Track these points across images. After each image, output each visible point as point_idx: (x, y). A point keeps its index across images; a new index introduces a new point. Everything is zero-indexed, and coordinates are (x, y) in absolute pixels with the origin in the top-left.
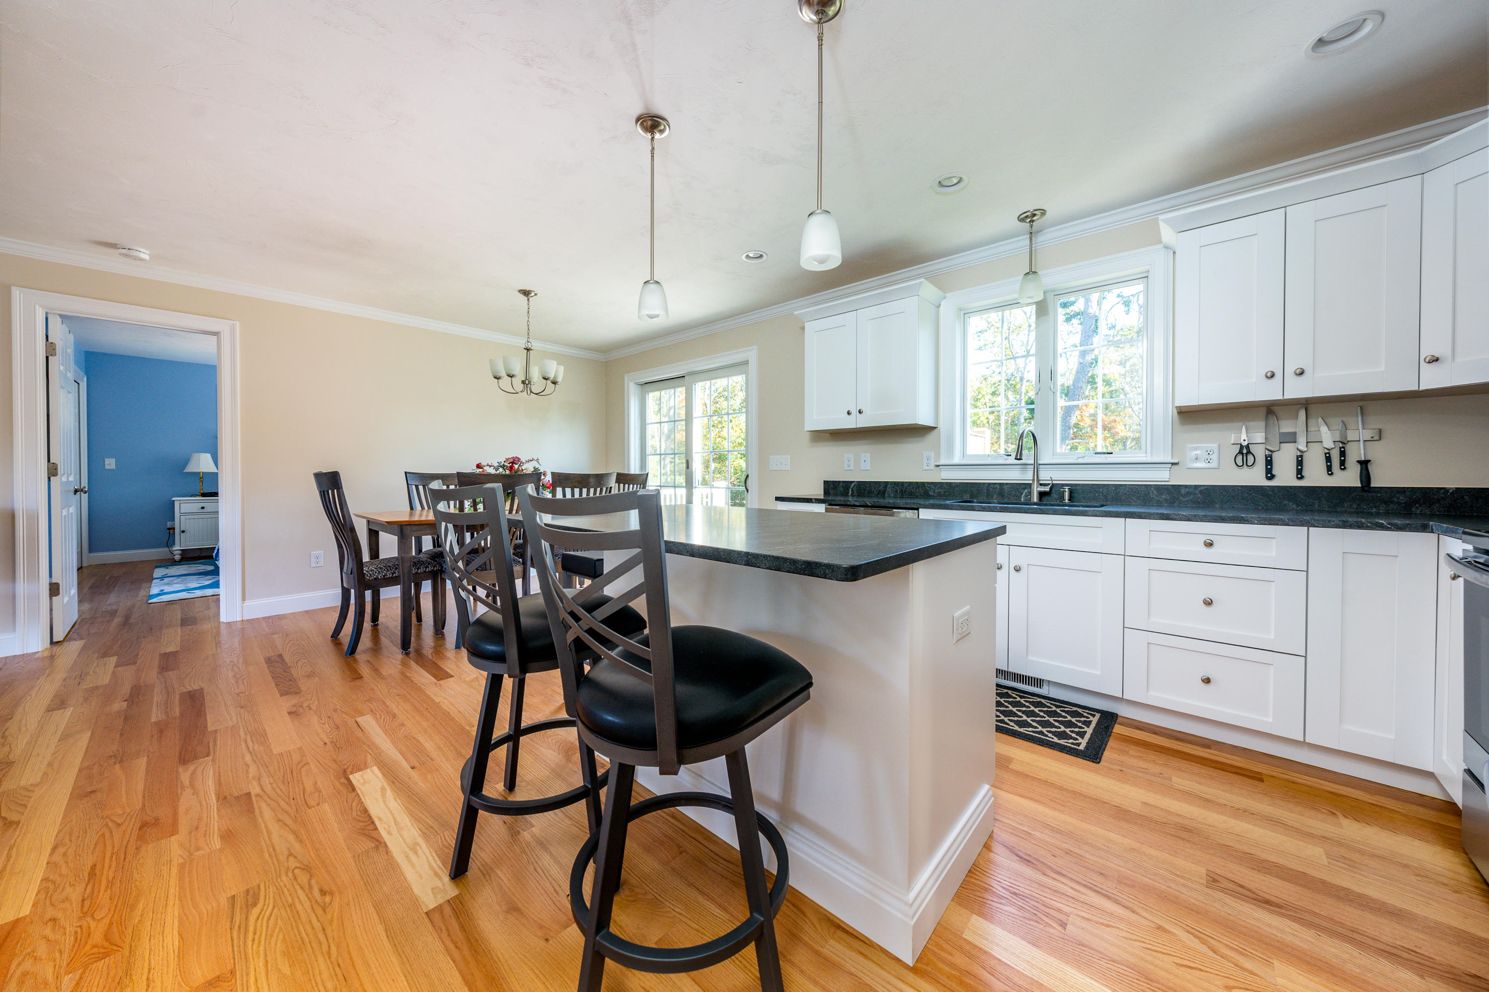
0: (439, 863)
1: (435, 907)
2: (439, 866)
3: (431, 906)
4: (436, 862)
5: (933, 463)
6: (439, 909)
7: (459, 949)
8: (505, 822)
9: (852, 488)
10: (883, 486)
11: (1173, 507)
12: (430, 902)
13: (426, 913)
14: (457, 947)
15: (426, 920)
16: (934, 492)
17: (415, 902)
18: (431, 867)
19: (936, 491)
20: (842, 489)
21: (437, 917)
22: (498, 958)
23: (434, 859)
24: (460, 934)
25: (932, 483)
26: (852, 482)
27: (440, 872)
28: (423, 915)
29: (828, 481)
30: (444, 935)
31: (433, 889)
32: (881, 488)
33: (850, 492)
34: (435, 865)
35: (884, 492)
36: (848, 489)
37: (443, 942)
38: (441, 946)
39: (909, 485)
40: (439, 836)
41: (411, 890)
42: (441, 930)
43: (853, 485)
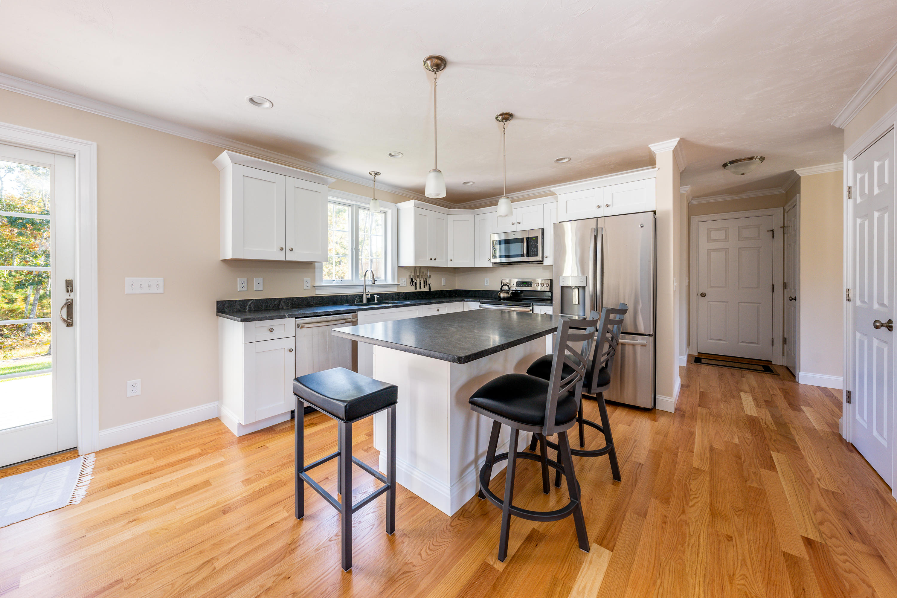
0: (583, 566)
1: (607, 549)
2: (585, 564)
3: (608, 551)
4: (584, 568)
5: (309, 285)
6: (606, 547)
7: (616, 527)
8: (536, 545)
9: (250, 305)
10: (278, 301)
11: (407, 300)
12: (606, 554)
13: (612, 551)
14: (616, 528)
15: (615, 549)
16: (313, 302)
17: (611, 562)
18: (588, 569)
19: (315, 302)
20: (239, 307)
21: (611, 545)
22: (609, 512)
23: (582, 571)
24: (611, 530)
25: (312, 297)
26: (249, 300)
27: (588, 562)
28: (614, 552)
29: (222, 302)
30: (615, 536)
31: (599, 557)
32: (276, 303)
33: (248, 309)
34: (586, 567)
35: (279, 305)
36: (245, 306)
37: (618, 535)
38: (620, 535)
39: (297, 300)
40: (565, 581)
41: (607, 569)
42: (614, 539)
43: (250, 302)
